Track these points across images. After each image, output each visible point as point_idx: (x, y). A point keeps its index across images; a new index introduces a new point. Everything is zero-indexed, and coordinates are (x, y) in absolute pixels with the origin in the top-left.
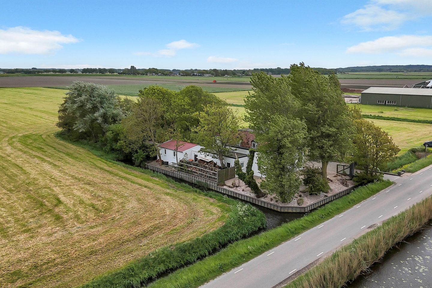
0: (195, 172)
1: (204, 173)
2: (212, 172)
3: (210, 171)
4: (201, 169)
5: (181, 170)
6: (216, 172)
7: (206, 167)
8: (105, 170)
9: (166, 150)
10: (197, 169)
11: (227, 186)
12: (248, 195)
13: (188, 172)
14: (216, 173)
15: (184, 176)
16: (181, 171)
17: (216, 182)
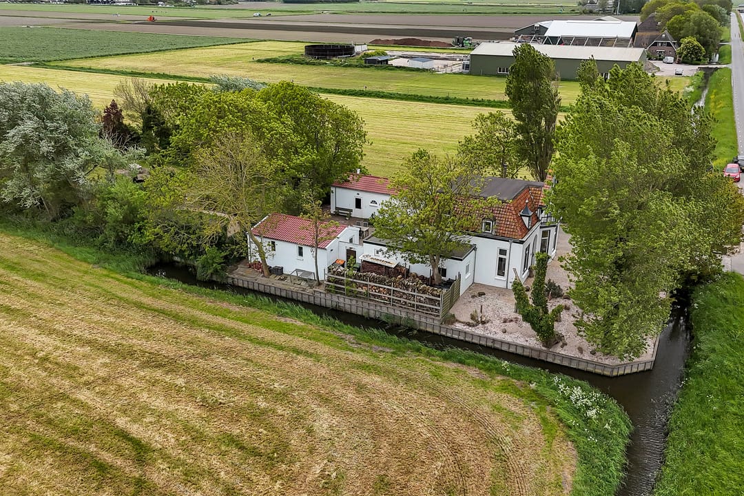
0: (374, 296)
1: (401, 297)
2: (424, 296)
3: (420, 295)
4: (394, 290)
5: (338, 291)
6: (439, 296)
7: (407, 287)
8: (152, 310)
9: (276, 242)
10: (381, 289)
11: (462, 323)
12: (521, 341)
13: (357, 296)
14: (439, 299)
15: (346, 303)
16: (337, 293)
17: (438, 316)
